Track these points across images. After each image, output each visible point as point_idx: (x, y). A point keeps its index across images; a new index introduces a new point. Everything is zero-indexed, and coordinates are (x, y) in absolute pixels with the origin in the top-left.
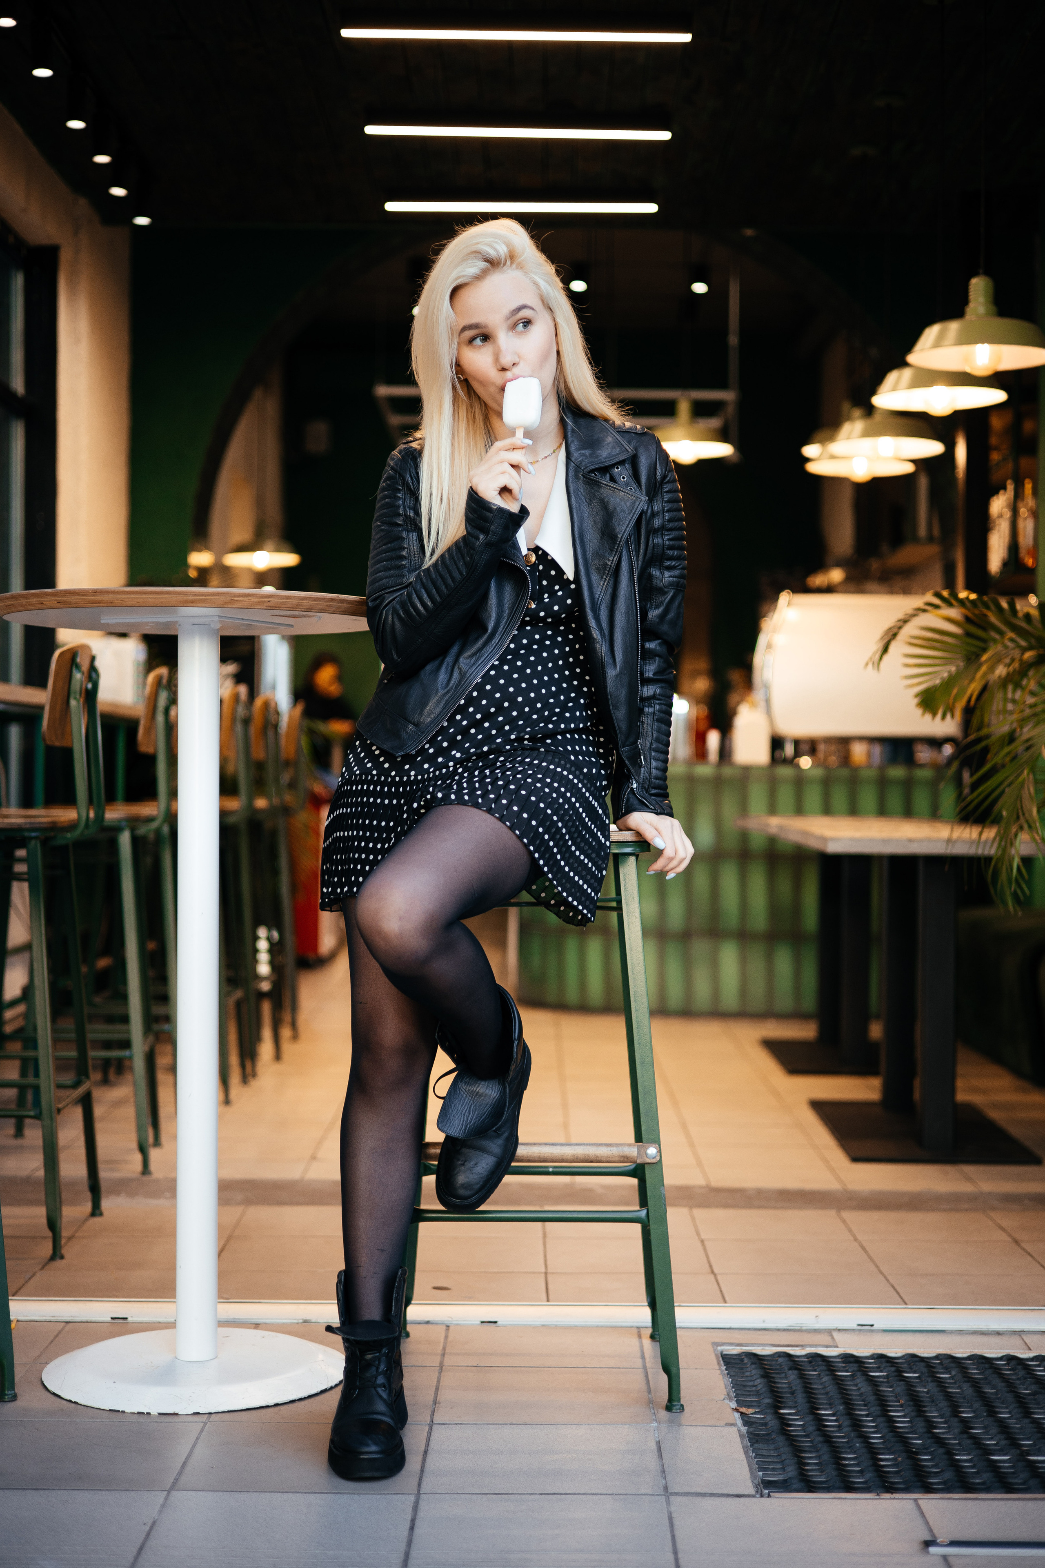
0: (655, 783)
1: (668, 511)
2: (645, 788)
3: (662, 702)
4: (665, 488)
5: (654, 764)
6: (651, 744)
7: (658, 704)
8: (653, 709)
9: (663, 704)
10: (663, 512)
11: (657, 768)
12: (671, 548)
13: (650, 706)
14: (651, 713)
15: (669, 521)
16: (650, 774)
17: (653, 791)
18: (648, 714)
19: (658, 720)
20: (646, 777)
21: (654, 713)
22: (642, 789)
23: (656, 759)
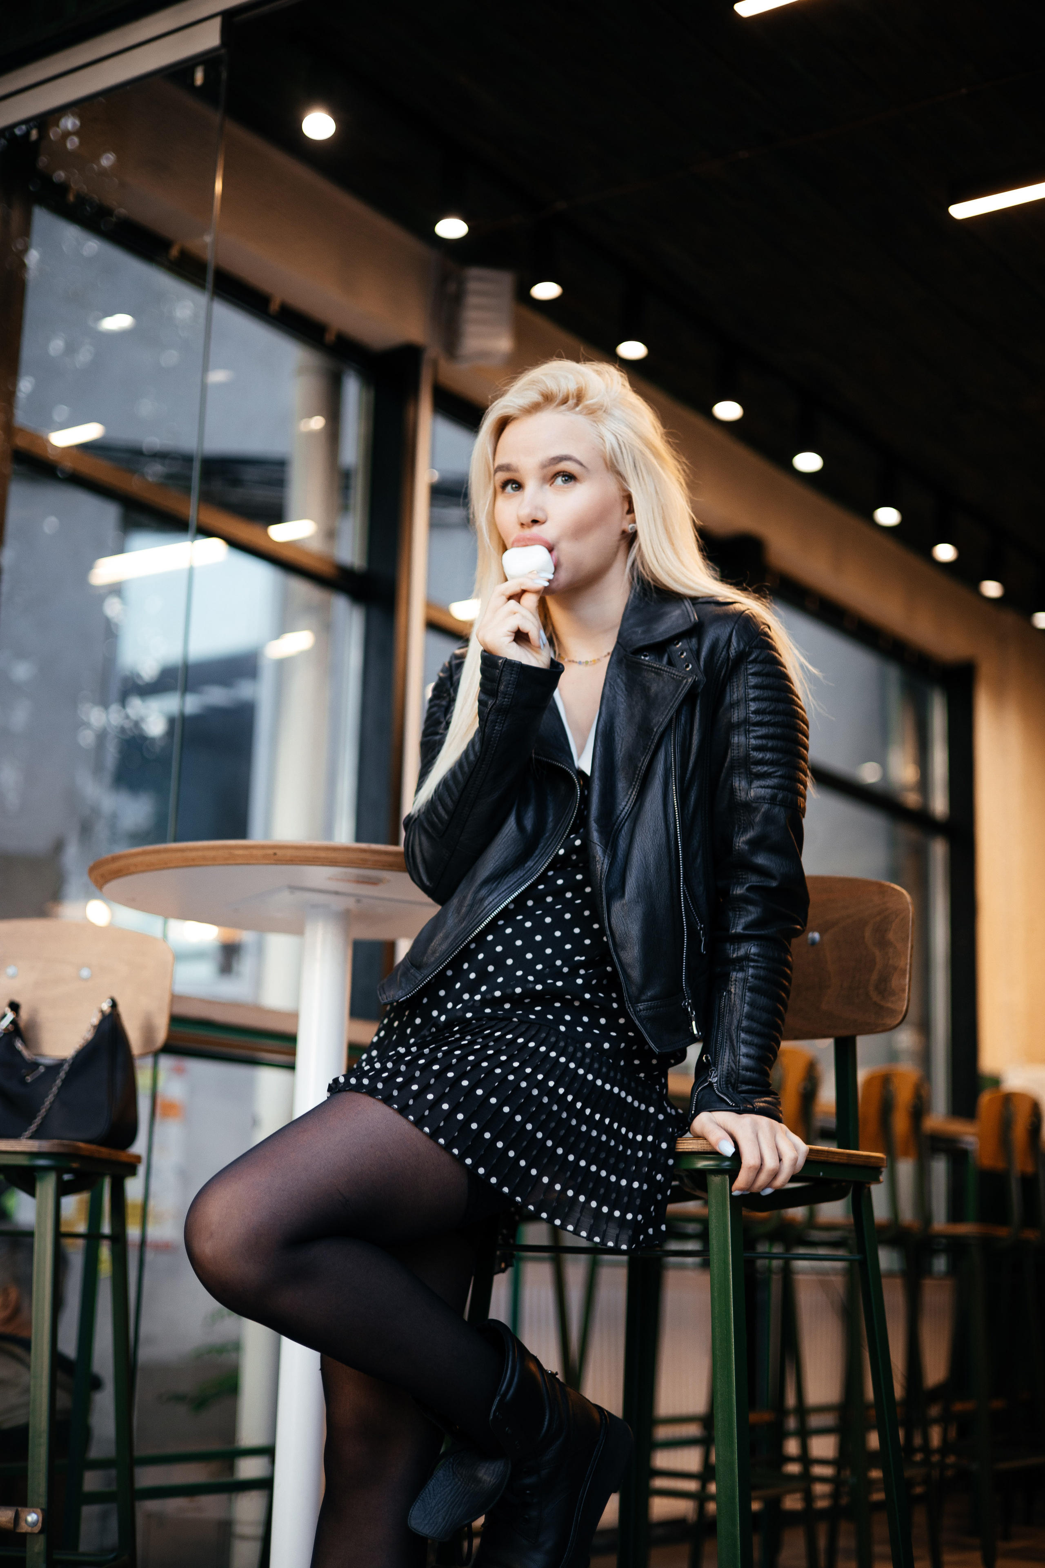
0: (744, 1076)
1: (754, 700)
2: (731, 1083)
3: (759, 964)
4: (750, 669)
5: (744, 1050)
6: (740, 1022)
7: (753, 967)
8: (744, 974)
9: (761, 967)
10: (746, 701)
11: (747, 1056)
12: (757, 749)
13: (742, 969)
14: (741, 979)
15: (756, 712)
16: (736, 1062)
17: (745, 1088)
18: (736, 981)
19: (751, 989)
20: (731, 1067)
21: (745, 980)
22: (726, 1084)
23: (746, 1043)
